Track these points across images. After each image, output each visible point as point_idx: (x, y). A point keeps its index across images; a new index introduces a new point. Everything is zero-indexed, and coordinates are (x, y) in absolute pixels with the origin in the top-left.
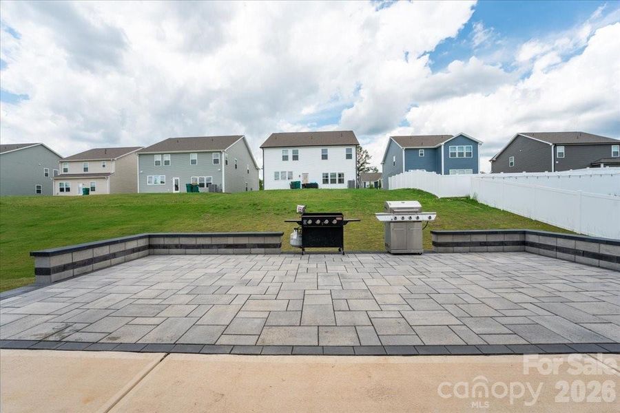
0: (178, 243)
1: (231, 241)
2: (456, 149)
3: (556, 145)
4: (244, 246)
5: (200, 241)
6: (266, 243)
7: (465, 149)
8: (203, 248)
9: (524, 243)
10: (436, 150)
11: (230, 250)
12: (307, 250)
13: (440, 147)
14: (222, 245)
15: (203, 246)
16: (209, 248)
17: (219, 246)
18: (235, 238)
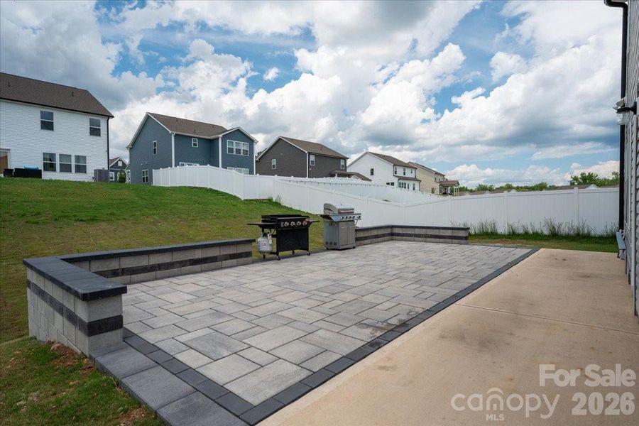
0: (117, 267)
1: (198, 254)
2: (234, 145)
3: (310, 154)
4: (214, 259)
5: (155, 260)
6: (239, 252)
7: (244, 146)
8: (159, 270)
9: (392, 234)
10: (212, 143)
11: (198, 267)
12: (281, 254)
13: (218, 138)
14: (186, 261)
15: (159, 267)
16: (168, 268)
17: (183, 264)
18: (204, 250)
